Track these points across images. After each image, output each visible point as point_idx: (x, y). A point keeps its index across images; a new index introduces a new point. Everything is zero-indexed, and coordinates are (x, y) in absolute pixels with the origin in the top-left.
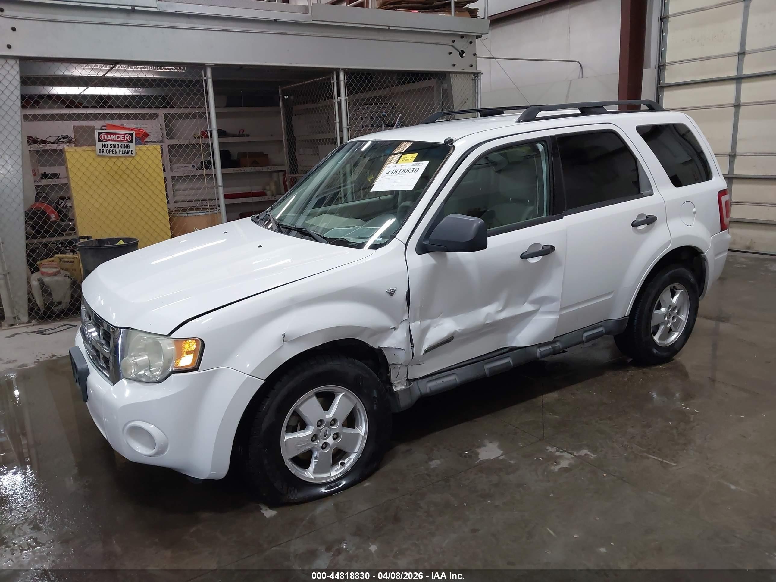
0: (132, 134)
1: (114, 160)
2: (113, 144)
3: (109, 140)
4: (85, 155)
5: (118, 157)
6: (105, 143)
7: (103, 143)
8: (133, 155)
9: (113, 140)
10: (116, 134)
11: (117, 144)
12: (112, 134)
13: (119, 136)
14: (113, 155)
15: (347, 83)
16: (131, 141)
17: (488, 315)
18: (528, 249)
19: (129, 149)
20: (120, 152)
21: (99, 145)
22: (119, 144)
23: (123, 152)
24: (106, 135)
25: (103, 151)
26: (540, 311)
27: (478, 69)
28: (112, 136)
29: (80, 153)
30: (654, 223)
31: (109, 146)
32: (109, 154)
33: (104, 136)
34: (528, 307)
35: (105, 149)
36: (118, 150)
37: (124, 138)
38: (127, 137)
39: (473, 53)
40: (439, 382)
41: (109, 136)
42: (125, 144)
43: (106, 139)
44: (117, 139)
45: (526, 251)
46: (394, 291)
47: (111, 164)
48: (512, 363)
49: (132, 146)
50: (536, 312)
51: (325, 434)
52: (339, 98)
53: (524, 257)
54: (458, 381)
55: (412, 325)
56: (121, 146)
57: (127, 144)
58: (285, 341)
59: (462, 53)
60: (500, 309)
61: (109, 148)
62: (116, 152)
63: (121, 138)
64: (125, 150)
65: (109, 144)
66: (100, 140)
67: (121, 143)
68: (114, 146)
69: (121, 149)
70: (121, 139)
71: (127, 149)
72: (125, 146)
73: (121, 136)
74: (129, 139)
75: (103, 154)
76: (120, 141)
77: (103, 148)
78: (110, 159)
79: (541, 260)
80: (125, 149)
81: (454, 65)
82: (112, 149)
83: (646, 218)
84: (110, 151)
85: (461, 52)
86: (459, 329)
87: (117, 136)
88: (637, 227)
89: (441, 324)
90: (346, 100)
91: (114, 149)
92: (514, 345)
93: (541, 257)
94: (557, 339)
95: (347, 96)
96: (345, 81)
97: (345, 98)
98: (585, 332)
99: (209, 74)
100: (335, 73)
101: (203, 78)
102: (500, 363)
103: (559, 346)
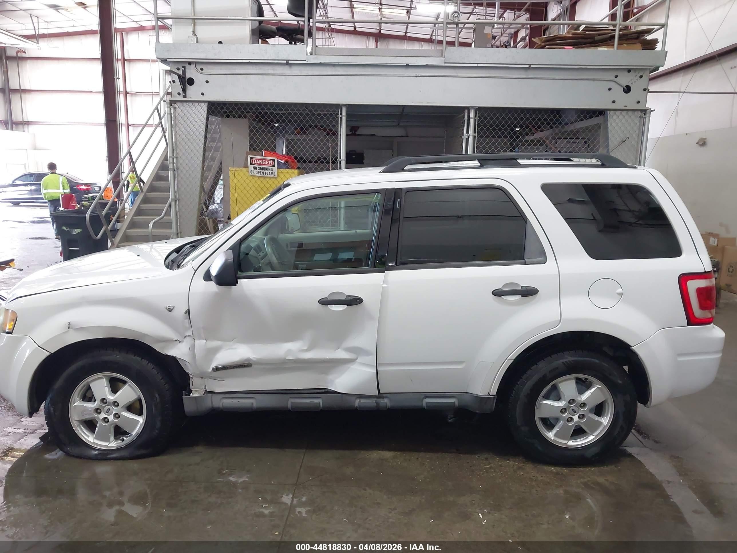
0: (274, 160)
1: (262, 179)
2: (261, 167)
3: (258, 164)
4: (241, 174)
5: (265, 177)
6: (255, 166)
7: (254, 166)
8: (275, 177)
9: (261, 164)
10: (263, 160)
11: (263, 167)
12: (260, 159)
13: (265, 161)
14: (261, 175)
15: (478, 120)
16: (274, 166)
17: (289, 351)
18: (329, 296)
19: (272, 172)
20: (266, 173)
21: (251, 167)
22: (265, 167)
23: (268, 174)
24: (255, 160)
25: (254, 172)
26: (358, 360)
27: (649, 105)
28: (260, 161)
29: (238, 172)
30: (536, 295)
31: (258, 168)
32: (257, 175)
33: (254, 161)
34: (341, 354)
35: (255, 170)
36: (264, 172)
37: (269, 163)
38: (271, 162)
39: (643, 88)
40: (235, 401)
41: (258, 161)
42: (269, 167)
43: (255, 163)
44: (263, 164)
45: (326, 298)
46: (172, 309)
47: (259, 182)
48: (321, 405)
49: (275, 169)
50: (353, 361)
51: (107, 411)
52: (467, 134)
53: (324, 302)
54: (255, 405)
55: (197, 342)
56: (266, 169)
57: (271, 167)
58: (71, 328)
59: (627, 90)
60: (305, 348)
61: (258, 170)
62: (263, 173)
63: (267, 162)
64: (269, 173)
65: (257, 166)
66: (251, 164)
67: (266, 167)
68: (262, 168)
69: (266, 171)
70: (267, 164)
71: (271, 172)
72: (270, 169)
73: (267, 161)
74: (273, 164)
75: (254, 175)
76: (266, 165)
77: (254, 170)
78: (259, 178)
79: (345, 309)
80: (270, 171)
81: (614, 102)
82: (260, 171)
83: (520, 288)
84: (259, 172)
85: (625, 88)
86: (254, 358)
87: (263, 161)
88: (502, 296)
89: (235, 348)
90: (475, 137)
91: (261, 171)
92: (333, 388)
93: (346, 306)
94: (384, 395)
95: (476, 133)
96: (476, 118)
97: (473, 134)
98: (426, 397)
99: (344, 113)
100: (467, 110)
101: (339, 116)
102: (308, 401)
103: (386, 403)
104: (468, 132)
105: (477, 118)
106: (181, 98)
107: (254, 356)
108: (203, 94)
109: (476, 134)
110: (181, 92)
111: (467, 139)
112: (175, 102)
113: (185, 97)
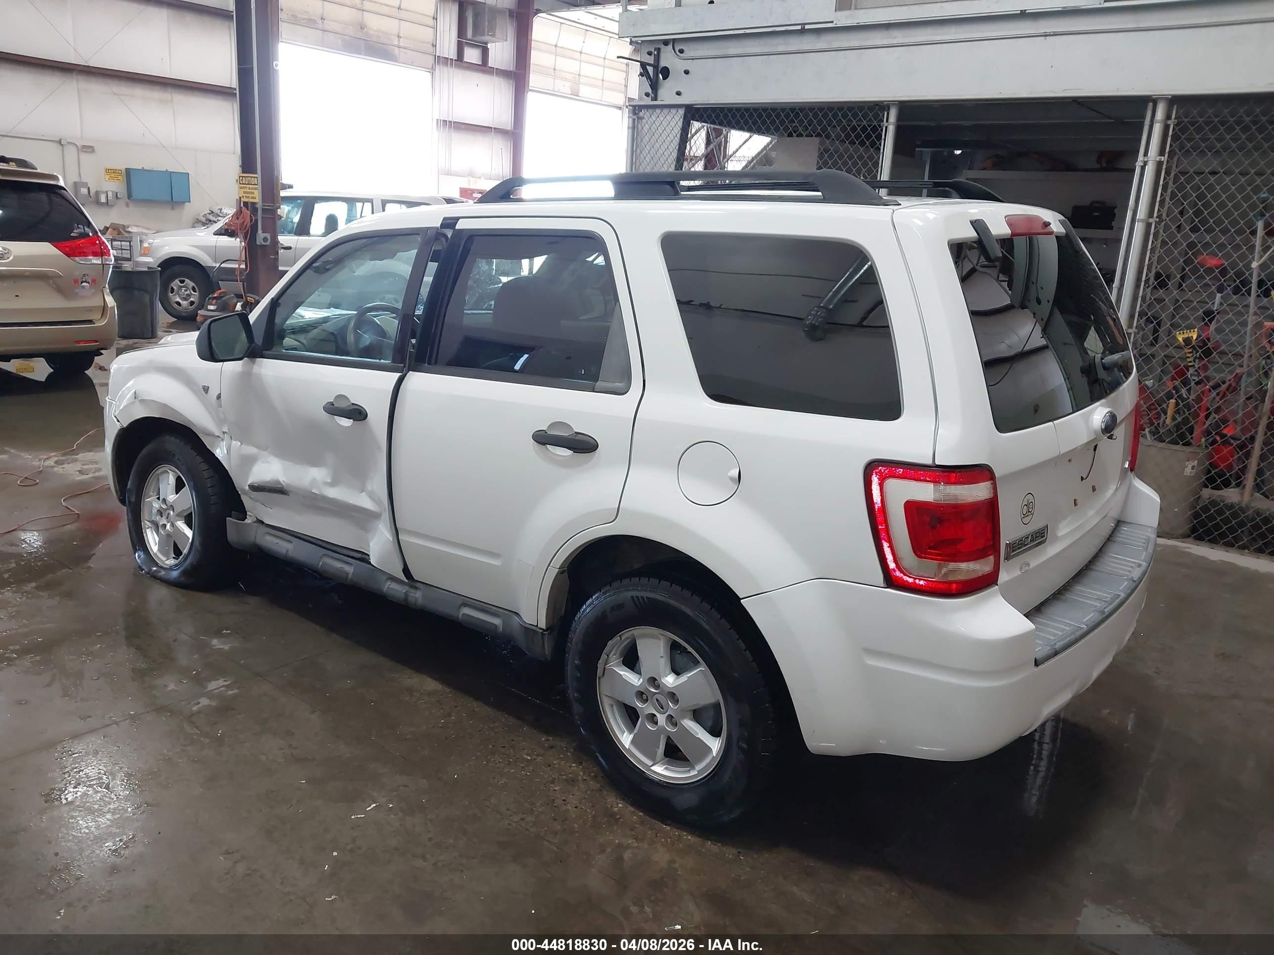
17: (314, 481)
40: (275, 541)
48: (350, 576)
51: (167, 516)
52: (1143, 158)
54: (290, 553)
83: (571, 435)
88: (547, 446)
90: (1160, 163)
94: (418, 585)
95: (1166, 155)
96: (1169, 122)
97: (1156, 157)
98: (465, 605)
99: (893, 118)
100: (1151, 104)
101: (883, 125)
102: (338, 565)
103: (416, 598)
104: (1146, 154)
105: (1171, 123)
106: (648, 101)
107: (285, 480)
108: (679, 93)
109: (1164, 159)
110: (650, 91)
111: (1143, 168)
112: (641, 107)
113: (655, 98)
